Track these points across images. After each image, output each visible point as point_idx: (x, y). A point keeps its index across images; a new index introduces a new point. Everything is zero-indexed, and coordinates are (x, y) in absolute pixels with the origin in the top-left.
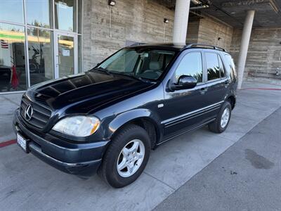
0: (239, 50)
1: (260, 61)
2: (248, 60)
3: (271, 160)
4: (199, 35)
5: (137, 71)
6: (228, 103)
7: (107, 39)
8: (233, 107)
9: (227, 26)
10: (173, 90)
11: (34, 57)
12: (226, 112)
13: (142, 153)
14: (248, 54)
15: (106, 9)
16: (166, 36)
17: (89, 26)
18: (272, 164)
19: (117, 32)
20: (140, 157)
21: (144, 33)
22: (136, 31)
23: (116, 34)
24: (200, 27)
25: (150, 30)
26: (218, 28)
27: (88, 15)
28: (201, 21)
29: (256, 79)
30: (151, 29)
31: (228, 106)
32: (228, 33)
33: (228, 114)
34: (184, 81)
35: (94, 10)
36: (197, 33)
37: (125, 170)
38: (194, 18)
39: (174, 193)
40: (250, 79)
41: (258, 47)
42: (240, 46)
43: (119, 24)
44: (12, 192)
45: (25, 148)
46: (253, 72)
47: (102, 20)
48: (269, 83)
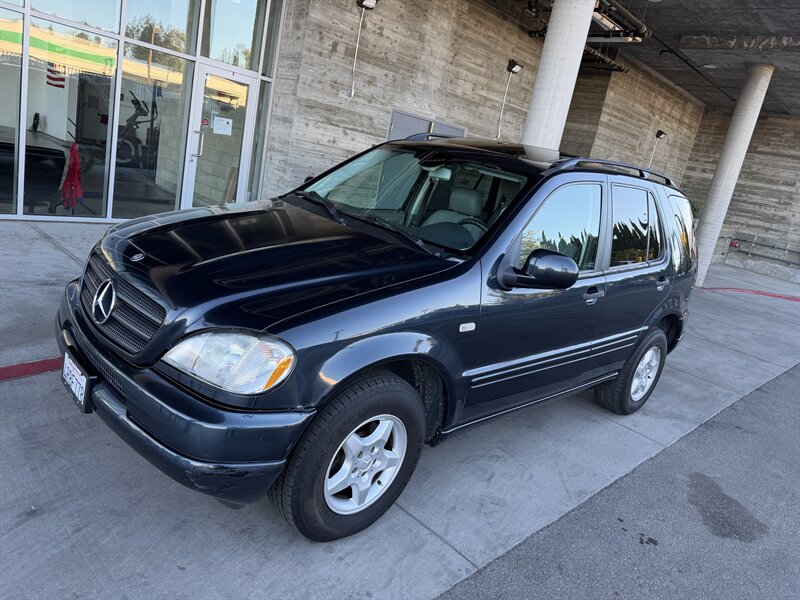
0: (714, 171)
1: (770, 212)
2: (734, 207)
3: (760, 516)
4: (604, 118)
5: (414, 210)
6: (660, 334)
7: (341, 99)
8: (672, 345)
9: (687, 101)
10: (508, 285)
11: (132, 122)
12: (650, 357)
13: (399, 452)
14: (739, 188)
15: (348, 16)
16: (509, 109)
17: (297, 58)
18: (762, 529)
19: (370, 83)
20: (391, 463)
21: (448, 95)
22: (425, 88)
23: (368, 90)
24: (610, 94)
25: (464, 88)
26: (659, 102)
27: (297, 27)
28: (615, 77)
29: (751, 262)
30: (468, 87)
31: (657, 343)
32: (687, 120)
33: (655, 363)
34: (542, 265)
35: (315, 15)
36: (599, 111)
37: (346, 494)
38: (596, 67)
39: (474, 577)
40: (735, 260)
41: (769, 173)
42: (716, 162)
43: (382, 62)
44: (32, 513)
45: (81, 398)
46: (746, 240)
47: (335, 46)
48: (787, 279)
